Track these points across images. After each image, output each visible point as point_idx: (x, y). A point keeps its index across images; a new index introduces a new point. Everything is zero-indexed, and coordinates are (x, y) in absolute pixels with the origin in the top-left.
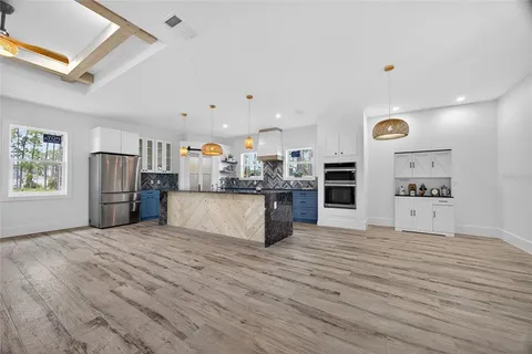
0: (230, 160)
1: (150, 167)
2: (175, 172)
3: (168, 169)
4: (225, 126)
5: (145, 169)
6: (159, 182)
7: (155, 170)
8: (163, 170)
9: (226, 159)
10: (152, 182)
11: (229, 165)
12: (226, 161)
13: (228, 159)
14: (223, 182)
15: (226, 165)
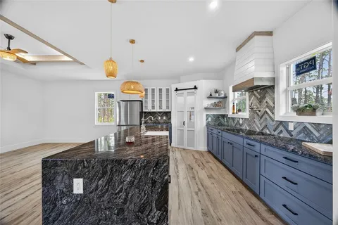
0: (217, 95)
1: (154, 108)
3: (168, 107)
4: (191, 59)
5: (150, 109)
6: (164, 118)
7: (157, 109)
8: (164, 109)
9: (211, 95)
10: (159, 118)
11: (217, 101)
12: (210, 97)
13: (214, 95)
14: (210, 119)
15: (213, 101)
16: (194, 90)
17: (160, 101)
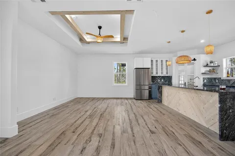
0: (212, 65)
1: (157, 73)
2: (170, 75)
3: (167, 73)
4: (202, 41)
5: (154, 74)
6: (162, 80)
7: (160, 74)
8: (164, 74)
9: (207, 64)
10: (159, 80)
11: (211, 68)
12: (207, 66)
13: (209, 64)
14: (205, 81)
15: (208, 69)
16: (193, 61)
17: (162, 69)
